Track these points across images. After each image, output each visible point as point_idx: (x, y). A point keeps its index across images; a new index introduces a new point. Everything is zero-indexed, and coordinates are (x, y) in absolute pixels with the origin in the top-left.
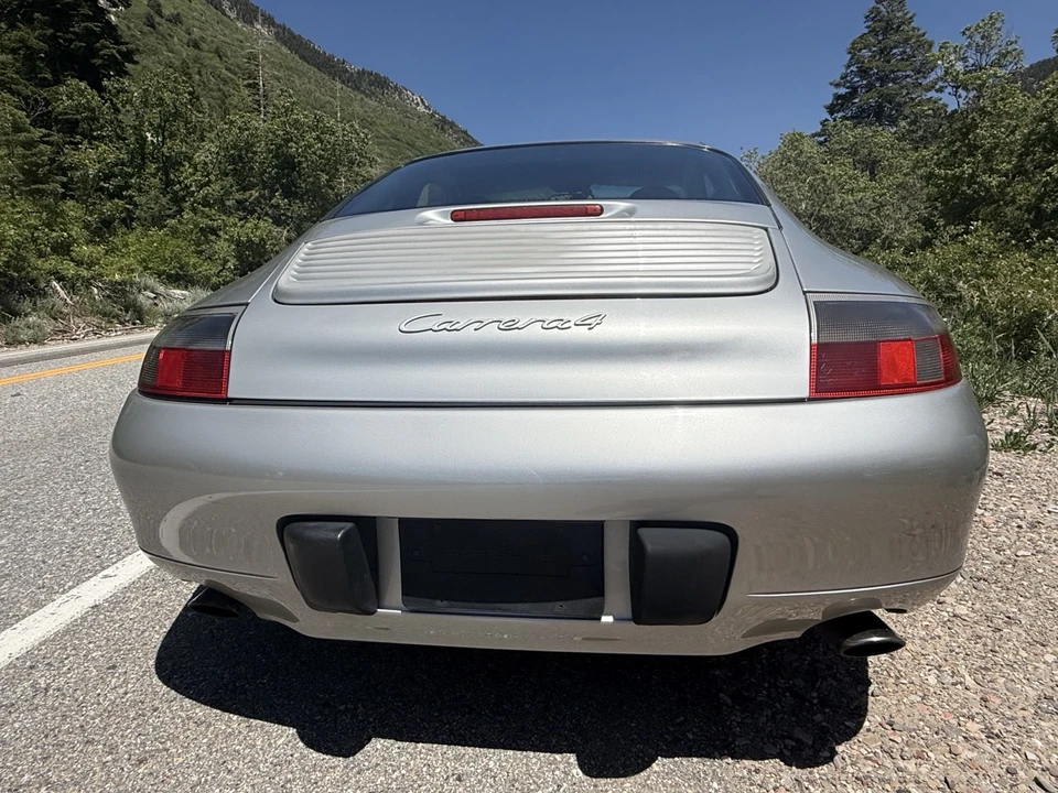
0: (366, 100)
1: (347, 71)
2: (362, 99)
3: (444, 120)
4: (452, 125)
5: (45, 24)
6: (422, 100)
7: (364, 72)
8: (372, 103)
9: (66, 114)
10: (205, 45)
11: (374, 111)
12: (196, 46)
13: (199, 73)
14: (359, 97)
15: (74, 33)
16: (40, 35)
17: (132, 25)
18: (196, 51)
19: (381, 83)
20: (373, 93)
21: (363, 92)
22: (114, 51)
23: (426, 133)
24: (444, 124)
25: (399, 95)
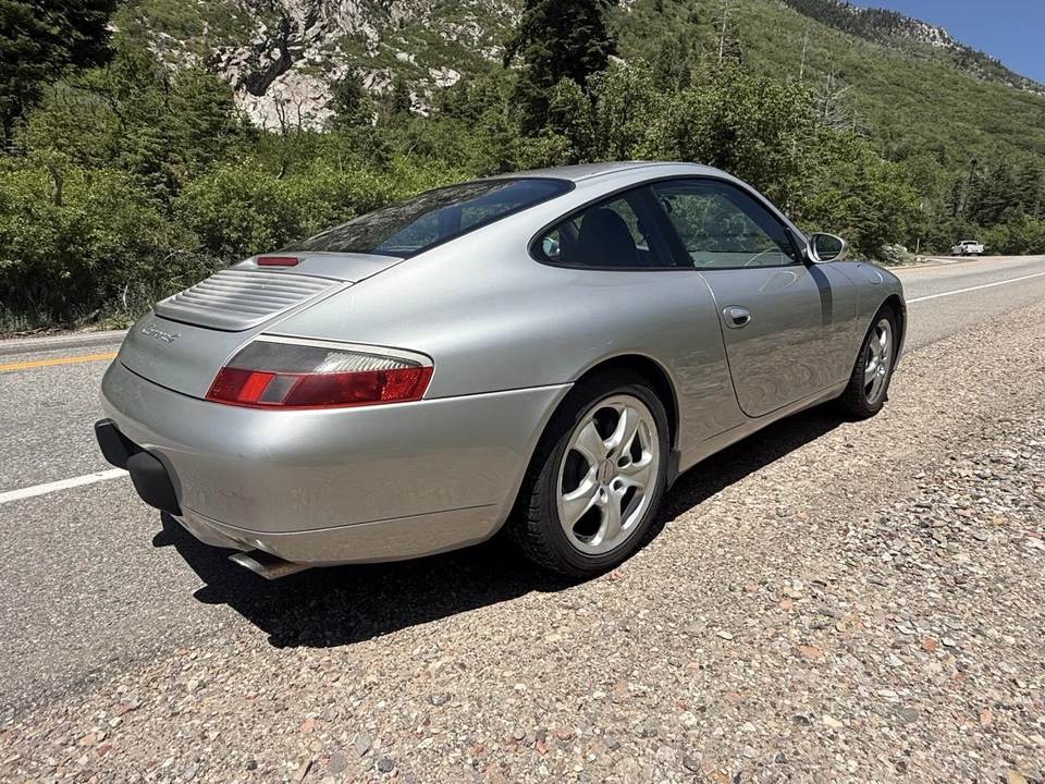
0: (866, 43)
1: (849, 15)
2: (861, 44)
3: (968, 53)
4: (979, 57)
5: (554, 35)
6: (941, 33)
7: (869, 12)
8: (872, 46)
9: (558, 107)
10: (703, 18)
11: (874, 55)
12: (695, 20)
13: (694, 47)
14: (858, 43)
15: (572, 38)
16: (550, 45)
17: (643, 13)
18: (695, 26)
19: (888, 20)
20: (877, 35)
21: (865, 36)
22: (598, 48)
23: (938, 71)
24: (967, 57)
25: (911, 32)
